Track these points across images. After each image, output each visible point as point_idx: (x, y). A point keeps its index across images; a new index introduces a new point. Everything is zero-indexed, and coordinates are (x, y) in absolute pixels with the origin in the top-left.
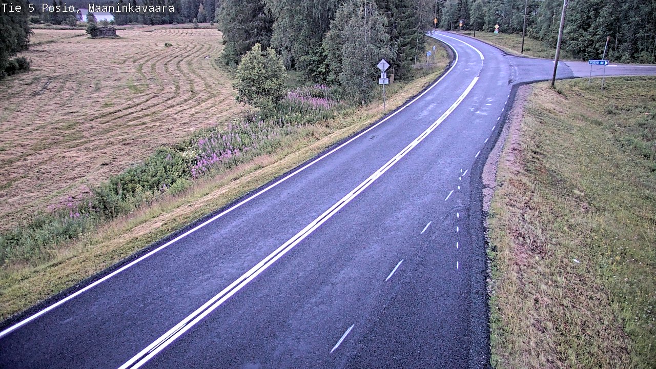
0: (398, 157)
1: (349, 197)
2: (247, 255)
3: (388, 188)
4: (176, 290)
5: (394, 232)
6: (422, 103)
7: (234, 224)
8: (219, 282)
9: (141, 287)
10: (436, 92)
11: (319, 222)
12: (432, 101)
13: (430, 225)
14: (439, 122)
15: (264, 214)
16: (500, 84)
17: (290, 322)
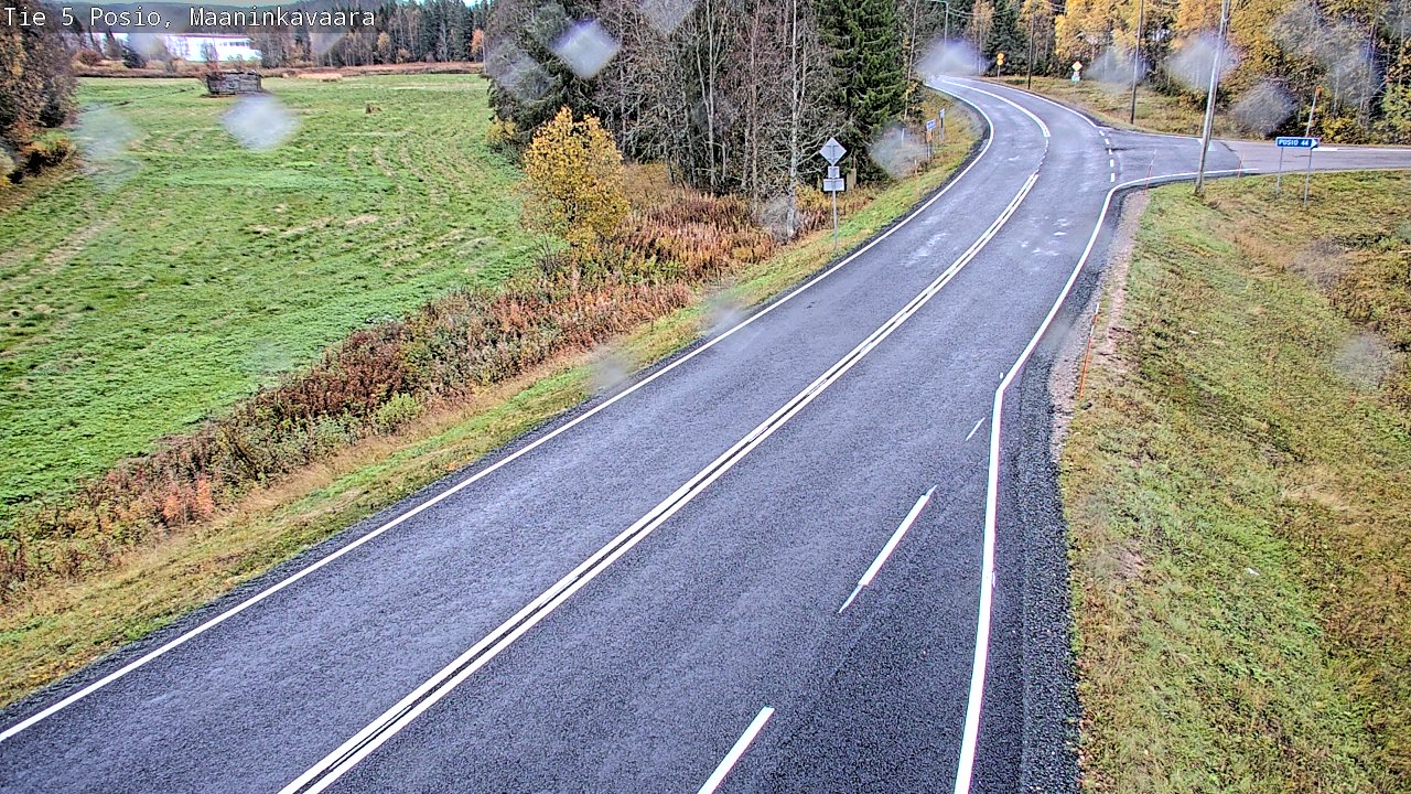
0: (866, 347)
1: (758, 435)
2: (539, 558)
3: (844, 415)
4: (387, 633)
5: (856, 508)
6: (916, 232)
7: (512, 492)
8: (481, 617)
9: (314, 628)
10: (947, 207)
11: (696, 485)
12: (939, 228)
13: (934, 493)
14: (952, 271)
15: (579, 472)
16: (1086, 189)
17: (635, 702)
